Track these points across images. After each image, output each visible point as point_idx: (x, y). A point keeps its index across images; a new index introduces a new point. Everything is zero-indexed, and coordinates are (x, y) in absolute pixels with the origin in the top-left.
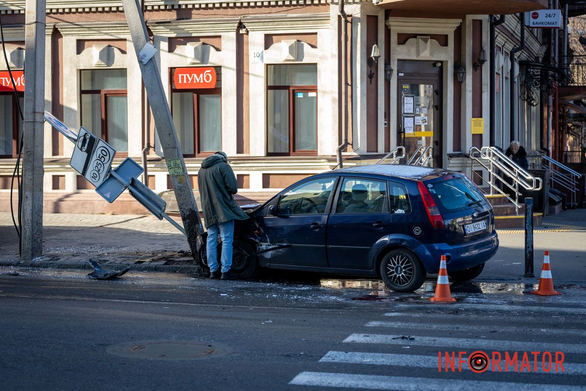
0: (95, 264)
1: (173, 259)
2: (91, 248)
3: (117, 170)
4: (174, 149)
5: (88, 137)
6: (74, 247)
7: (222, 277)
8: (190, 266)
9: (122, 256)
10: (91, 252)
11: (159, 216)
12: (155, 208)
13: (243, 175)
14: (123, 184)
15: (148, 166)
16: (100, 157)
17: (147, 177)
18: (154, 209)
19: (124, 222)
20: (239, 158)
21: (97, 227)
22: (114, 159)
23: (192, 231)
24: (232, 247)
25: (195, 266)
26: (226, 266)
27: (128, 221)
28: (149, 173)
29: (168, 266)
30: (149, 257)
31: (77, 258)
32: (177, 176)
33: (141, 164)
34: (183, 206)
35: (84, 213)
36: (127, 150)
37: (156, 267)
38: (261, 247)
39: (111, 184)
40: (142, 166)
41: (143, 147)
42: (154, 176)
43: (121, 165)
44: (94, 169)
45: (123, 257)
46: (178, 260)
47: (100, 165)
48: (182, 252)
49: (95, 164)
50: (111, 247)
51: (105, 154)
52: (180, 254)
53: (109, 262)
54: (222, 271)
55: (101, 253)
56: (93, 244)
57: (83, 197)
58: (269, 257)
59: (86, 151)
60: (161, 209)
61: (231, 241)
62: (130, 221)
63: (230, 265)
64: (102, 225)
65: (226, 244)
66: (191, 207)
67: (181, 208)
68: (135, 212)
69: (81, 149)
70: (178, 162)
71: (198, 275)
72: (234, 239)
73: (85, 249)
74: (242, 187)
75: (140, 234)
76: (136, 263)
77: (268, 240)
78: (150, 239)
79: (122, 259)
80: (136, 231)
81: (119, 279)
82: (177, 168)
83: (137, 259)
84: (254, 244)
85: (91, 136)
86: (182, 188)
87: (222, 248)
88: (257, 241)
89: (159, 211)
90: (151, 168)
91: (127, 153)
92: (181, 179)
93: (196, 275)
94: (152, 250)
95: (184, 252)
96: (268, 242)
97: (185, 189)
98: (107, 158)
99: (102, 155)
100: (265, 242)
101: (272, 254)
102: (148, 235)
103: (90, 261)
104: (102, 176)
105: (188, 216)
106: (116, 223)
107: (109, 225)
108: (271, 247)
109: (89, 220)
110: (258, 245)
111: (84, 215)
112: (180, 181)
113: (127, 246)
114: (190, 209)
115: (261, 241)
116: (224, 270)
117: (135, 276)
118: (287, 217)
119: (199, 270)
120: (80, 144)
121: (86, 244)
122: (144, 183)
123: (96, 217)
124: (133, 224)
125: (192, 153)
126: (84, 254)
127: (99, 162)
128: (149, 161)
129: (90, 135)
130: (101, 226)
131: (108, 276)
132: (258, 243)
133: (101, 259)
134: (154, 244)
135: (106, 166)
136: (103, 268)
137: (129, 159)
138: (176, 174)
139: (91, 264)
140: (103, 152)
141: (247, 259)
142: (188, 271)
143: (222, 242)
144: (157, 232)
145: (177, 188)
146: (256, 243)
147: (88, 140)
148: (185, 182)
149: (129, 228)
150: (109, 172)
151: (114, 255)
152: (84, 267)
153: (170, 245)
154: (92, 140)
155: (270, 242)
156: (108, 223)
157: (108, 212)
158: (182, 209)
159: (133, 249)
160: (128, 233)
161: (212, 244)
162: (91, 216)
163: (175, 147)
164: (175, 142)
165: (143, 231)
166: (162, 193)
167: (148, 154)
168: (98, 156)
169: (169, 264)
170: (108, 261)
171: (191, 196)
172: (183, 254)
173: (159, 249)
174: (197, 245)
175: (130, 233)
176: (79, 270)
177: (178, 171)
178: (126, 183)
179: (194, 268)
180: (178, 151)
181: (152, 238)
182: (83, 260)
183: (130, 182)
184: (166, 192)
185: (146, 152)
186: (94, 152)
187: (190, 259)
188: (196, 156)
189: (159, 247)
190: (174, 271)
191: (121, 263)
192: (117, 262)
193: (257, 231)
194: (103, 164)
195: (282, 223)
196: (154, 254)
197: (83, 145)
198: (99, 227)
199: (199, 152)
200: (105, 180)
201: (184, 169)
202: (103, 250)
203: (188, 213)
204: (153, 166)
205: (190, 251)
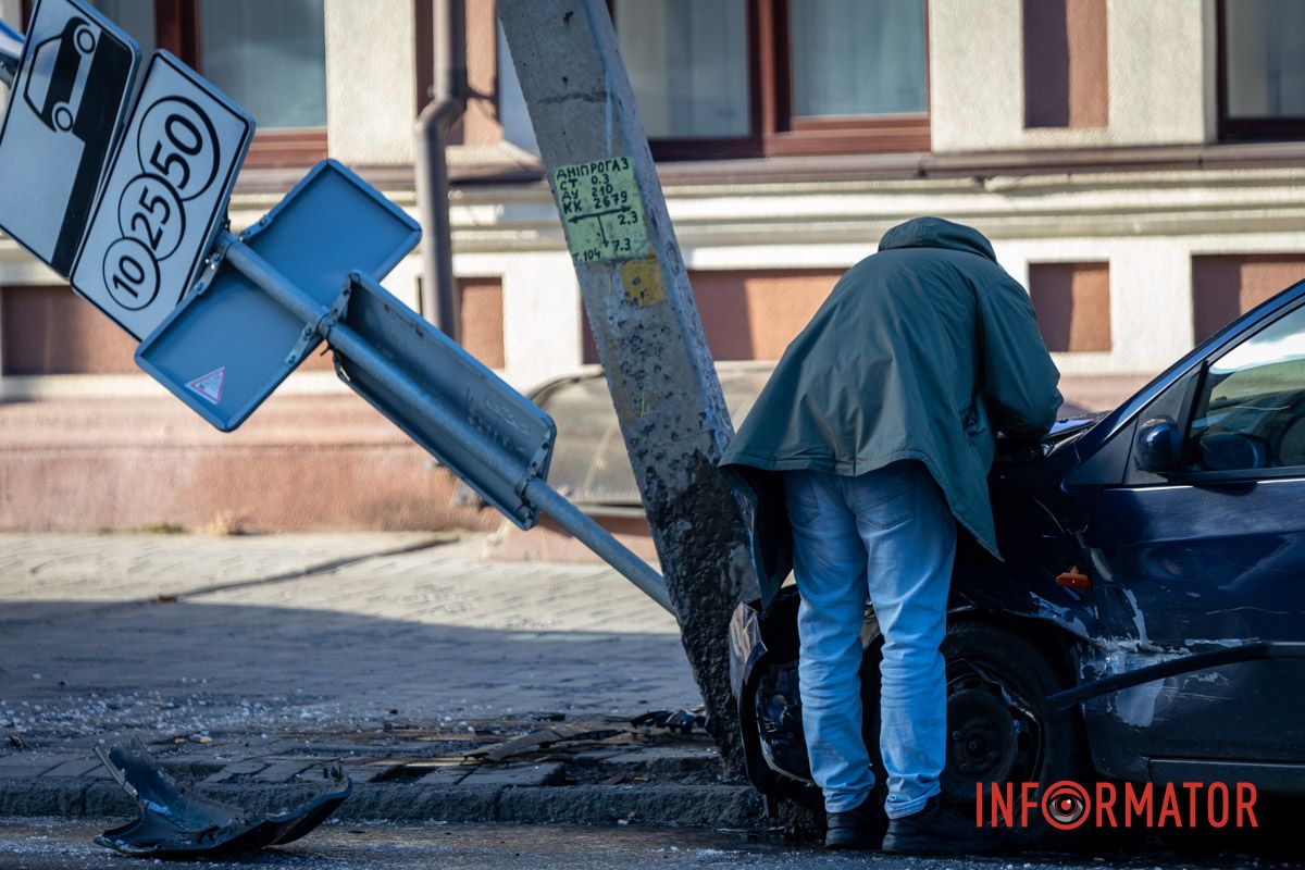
0: (142, 775)
1: (596, 755)
2: (114, 707)
3: (256, 239)
4: (594, 106)
5: (86, 41)
6: (12, 706)
7: (889, 842)
8: (699, 790)
9: (294, 740)
10: (117, 727)
11: (516, 502)
12: (492, 455)
13: (1067, 269)
14: (295, 318)
15: (458, 215)
16: (162, 160)
17: (449, 289)
18: (482, 461)
19: (310, 572)
20: (1043, 159)
21: (138, 604)
22: (244, 176)
23: (711, 584)
24: (942, 666)
25: (726, 790)
26: (907, 784)
27: (331, 567)
28: (463, 265)
29: (566, 789)
30: (460, 746)
31: (36, 759)
32: (615, 261)
33: (412, 203)
34: (654, 438)
35: (48, 528)
36: (324, 119)
37: (498, 796)
38: (1100, 667)
39: (231, 317)
40: (419, 214)
41: (423, 98)
42: (495, 282)
43: (280, 215)
44: (128, 232)
45: (306, 751)
46: (625, 758)
47: (159, 208)
48: (659, 718)
49: (132, 206)
50: (231, 702)
51: (191, 142)
52: (641, 730)
53: (223, 775)
54: (888, 808)
55: (173, 731)
56: (126, 690)
57: (42, 422)
58: (1146, 720)
59: (78, 128)
60: (523, 459)
61: (933, 629)
62: (343, 571)
63: (935, 774)
64: (167, 592)
65: (901, 653)
66: (702, 443)
67: (641, 455)
68: (381, 513)
69: (46, 117)
70: (622, 179)
71: (744, 837)
72: (952, 620)
73: (83, 716)
74: (1064, 348)
75: (407, 635)
76: (379, 779)
77: (1139, 621)
78: (469, 661)
79: (301, 757)
80: (386, 622)
81: (282, 857)
82: (614, 218)
83: (389, 757)
84: (1060, 650)
85: (105, 35)
86: (645, 335)
87: (879, 675)
88: (1078, 626)
89: (514, 473)
90: (478, 227)
91: (324, 137)
92: (636, 282)
93: (727, 836)
94: (477, 712)
95: (667, 715)
96: (1135, 635)
97: (661, 337)
98: (200, 165)
99: (169, 149)
100: (1123, 636)
101: (1160, 701)
102: (457, 642)
103: (117, 759)
104: (176, 271)
105: (683, 497)
106: (258, 583)
107: (211, 590)
108: (1153, 661)
109: (89, 569)
110: (1086, 654)
111: (55, 541)
112: (635, 293)
113: (327, 698)
114: (697, 454)
115: (1096, 628)
116: (899, 802)
117: (375, 844)
118: (1243, 488)
119: (749, 813)
120: (40, 86)
121: (86, 692)
122: (431, 317)
123: (125, 550)
124: (363, 582)
125: (740, 127)
126: (74, 735)
127: (157, 188)
128: (463, 183)
129: (97, 32)
130: (165, 600)
131: (219, 841)
132: (1085, 643)
133: (172, 760)
134: (491, 686)
135: (199, 213)
136: (189, 802)
137: (329, 170)
138: (608, 252)
139: (120, 775)
140: (177, 128)
141: (1022, 736)
142: (687, 818)
143: (880, 640)
144: (516, 624)
145: (616, 333)
146: (1072, 638)
147: (86, 62)
148: (659, 295)
149: (343, 606)
150: (213, 249)
151: (253, 740)
152: (77, 804)
153: (587, 689)
154: (112, 58)
155: (1149, 635)
156: (206, 583)
157: (207, 518)
158: (649, 460)
159: (367, 712)
160: (335, 633)
161: (834, 657)
162: (94, 543)
163: (604, 94)
164: (602, 60)
165: (427, 619)
166: (551, 389)
167: (459, 140)
168: (147, 156)
169: (575, 783)
170: (216, 769)
171: (698, 382)
172: (662, 726)
173: (521, 709)
174: (733, 662)
175: (346, 633)
176: (50, 823)
177: (620, 232)
178: (314, 313)
179: (720, 802)
180: (617, 118)
181: (480, 655)
182: (72, 767)
183: (342, 303)
184: (576, 380)
185: (442, 129)
186: (124, 130)
187: (701, 754)
188: (769, 148)
189: (520, 700)
190: (604, 819)
191: (292, 779)
192: (269, 775)
193: (1073, 573)
194: (180, 202)
195: (1214, 518)
196: (484, 732)
197: (59, 91)
198: (153, 602)
199: (783, 124)
200: (188, 297)
201: (655, 219)
202: (186, 718)
203: (681, 481)
204: (487, 214)
205: (704, 714)
